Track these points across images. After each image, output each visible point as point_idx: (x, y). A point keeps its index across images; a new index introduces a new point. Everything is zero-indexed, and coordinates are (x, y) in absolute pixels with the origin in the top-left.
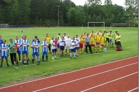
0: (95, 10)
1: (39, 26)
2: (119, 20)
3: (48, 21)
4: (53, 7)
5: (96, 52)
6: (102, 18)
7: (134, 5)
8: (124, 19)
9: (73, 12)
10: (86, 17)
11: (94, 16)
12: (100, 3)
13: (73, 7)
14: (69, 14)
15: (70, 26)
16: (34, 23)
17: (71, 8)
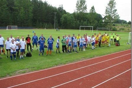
0: (82, 17)
1: (39, 28)
2: (101, 25)
3: (46, 24)
4: (50, 13)
5: (104, 46)
6: (88, 23)
7: (112, 14)
8: (104, 25)
9: (65, 18)
10: (75, 22)
11: (82, 21)
12: (86, 11)
13: (65, 14)
14: (62, 19)
15: (63, 28)
16: (35, 26)
17: (64, 14)
